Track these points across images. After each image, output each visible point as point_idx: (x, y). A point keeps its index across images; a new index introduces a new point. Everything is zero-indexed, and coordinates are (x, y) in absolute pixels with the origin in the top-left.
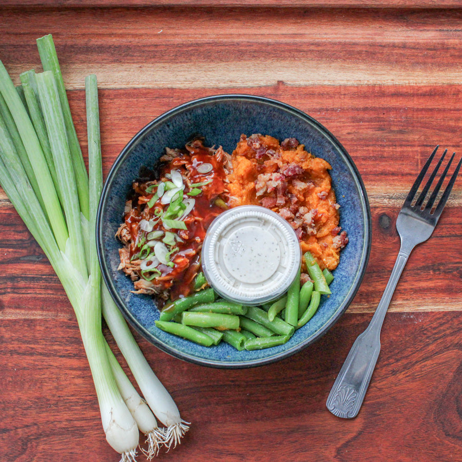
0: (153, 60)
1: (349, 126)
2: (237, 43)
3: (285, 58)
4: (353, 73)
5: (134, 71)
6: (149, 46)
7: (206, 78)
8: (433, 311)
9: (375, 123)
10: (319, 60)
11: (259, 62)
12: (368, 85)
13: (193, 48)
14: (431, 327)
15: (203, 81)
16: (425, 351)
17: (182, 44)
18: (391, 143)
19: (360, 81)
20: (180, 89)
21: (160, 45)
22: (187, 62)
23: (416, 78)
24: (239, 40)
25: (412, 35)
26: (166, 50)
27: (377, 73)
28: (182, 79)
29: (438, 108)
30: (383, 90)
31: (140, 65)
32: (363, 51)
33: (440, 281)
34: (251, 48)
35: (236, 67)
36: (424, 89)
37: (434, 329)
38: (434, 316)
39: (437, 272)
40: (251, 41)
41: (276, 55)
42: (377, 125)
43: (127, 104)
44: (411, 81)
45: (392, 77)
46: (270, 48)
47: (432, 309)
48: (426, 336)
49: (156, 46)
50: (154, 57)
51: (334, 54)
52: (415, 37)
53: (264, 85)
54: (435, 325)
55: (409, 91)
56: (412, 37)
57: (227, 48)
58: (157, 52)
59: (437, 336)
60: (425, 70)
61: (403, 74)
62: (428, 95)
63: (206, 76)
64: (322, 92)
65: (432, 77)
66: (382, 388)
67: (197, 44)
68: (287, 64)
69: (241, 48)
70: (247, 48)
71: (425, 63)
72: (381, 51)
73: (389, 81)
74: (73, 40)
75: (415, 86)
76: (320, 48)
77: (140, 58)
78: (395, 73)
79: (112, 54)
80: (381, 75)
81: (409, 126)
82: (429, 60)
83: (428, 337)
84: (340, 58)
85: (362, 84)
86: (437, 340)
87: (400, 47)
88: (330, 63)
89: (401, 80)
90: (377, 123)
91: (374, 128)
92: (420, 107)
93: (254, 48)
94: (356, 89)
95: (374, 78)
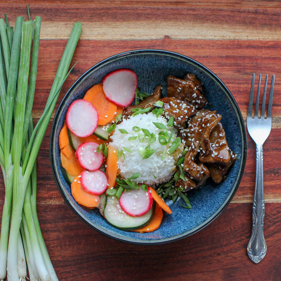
0: (75, 19)
1: (216, 69)
2: (136, 8)
3: (170, 19)
4: (219, 31)
5: (61, 27)
6: (73, 9)
7: (113, 33)
8: (273, 202)
9: (234, 67)
10: (195, 21)
11: (151, 22)
12: (230, 40)
13: (104, 11)
14: (272, 214)
15: (111, 35)
16: (267, 231)
17: (96, 8)
18: (245, 82)
19: (224, 36)
20: (95, 41)
21: (80, 9)
22: (99, 21)
23: (264, 35)
24: (137, 6)
25: (262, 4)
26: (84, 13)
27: (236, 31)
28: (96, 33)
29: (279, 57)
30: (240, 43)
31: (66, 23)
32: (226, 15)
33: (279, 181)
34: (146, 11)
35: (135, 25)
36: (270, 43)
37: (274, 215)
38: (274, 206)
39: (277, 175)
40: (146, 6)
41: (163, 17)
42: (236, 68)
43: (56, 51)
44: (261, 37)
45: (247, 35)
46: (159, 12)
47: (273, 201)
48: (267, 220)
49: (78, 9)
50: (76, 17)
51: (205, 17)
52: (264, 5)
53: (155, 38)
54: (275, 212)
55: (259, 44)
56: (261, 5)
57: (129, 11)
58: (78, 13)
59: (276, 220)
60: (270, 29)
61: (255, 32)
62: (272, 48)
63: (113, 31)
64: (196, 44)
65: (276, 35)
66: (236, 257)
67: (107, 8)
68: (172, 23)
69: (138, 12)
70: (143, 12)
71: (270, 25)
72: (239, 16)
73: (245, 37)
74: (18, 4)
75: (263, 41)
76: (195, 13)
77: (65, 18)
78: (249, 31)
79: (46, 15)
80: (239, 32)
81: (259, 70)
82: (274, 23)
83: (270, 221)
84: (209, 20)
85: (225, 38)
86: (276, 223)
87: (253, 13)
88: (203, 24)
89: (253, 36)
90: (236, 67)
91: (234, 71)
92: (266, 56)
93: (148, 11)
94: (221, 43)
95: (234, 35)
